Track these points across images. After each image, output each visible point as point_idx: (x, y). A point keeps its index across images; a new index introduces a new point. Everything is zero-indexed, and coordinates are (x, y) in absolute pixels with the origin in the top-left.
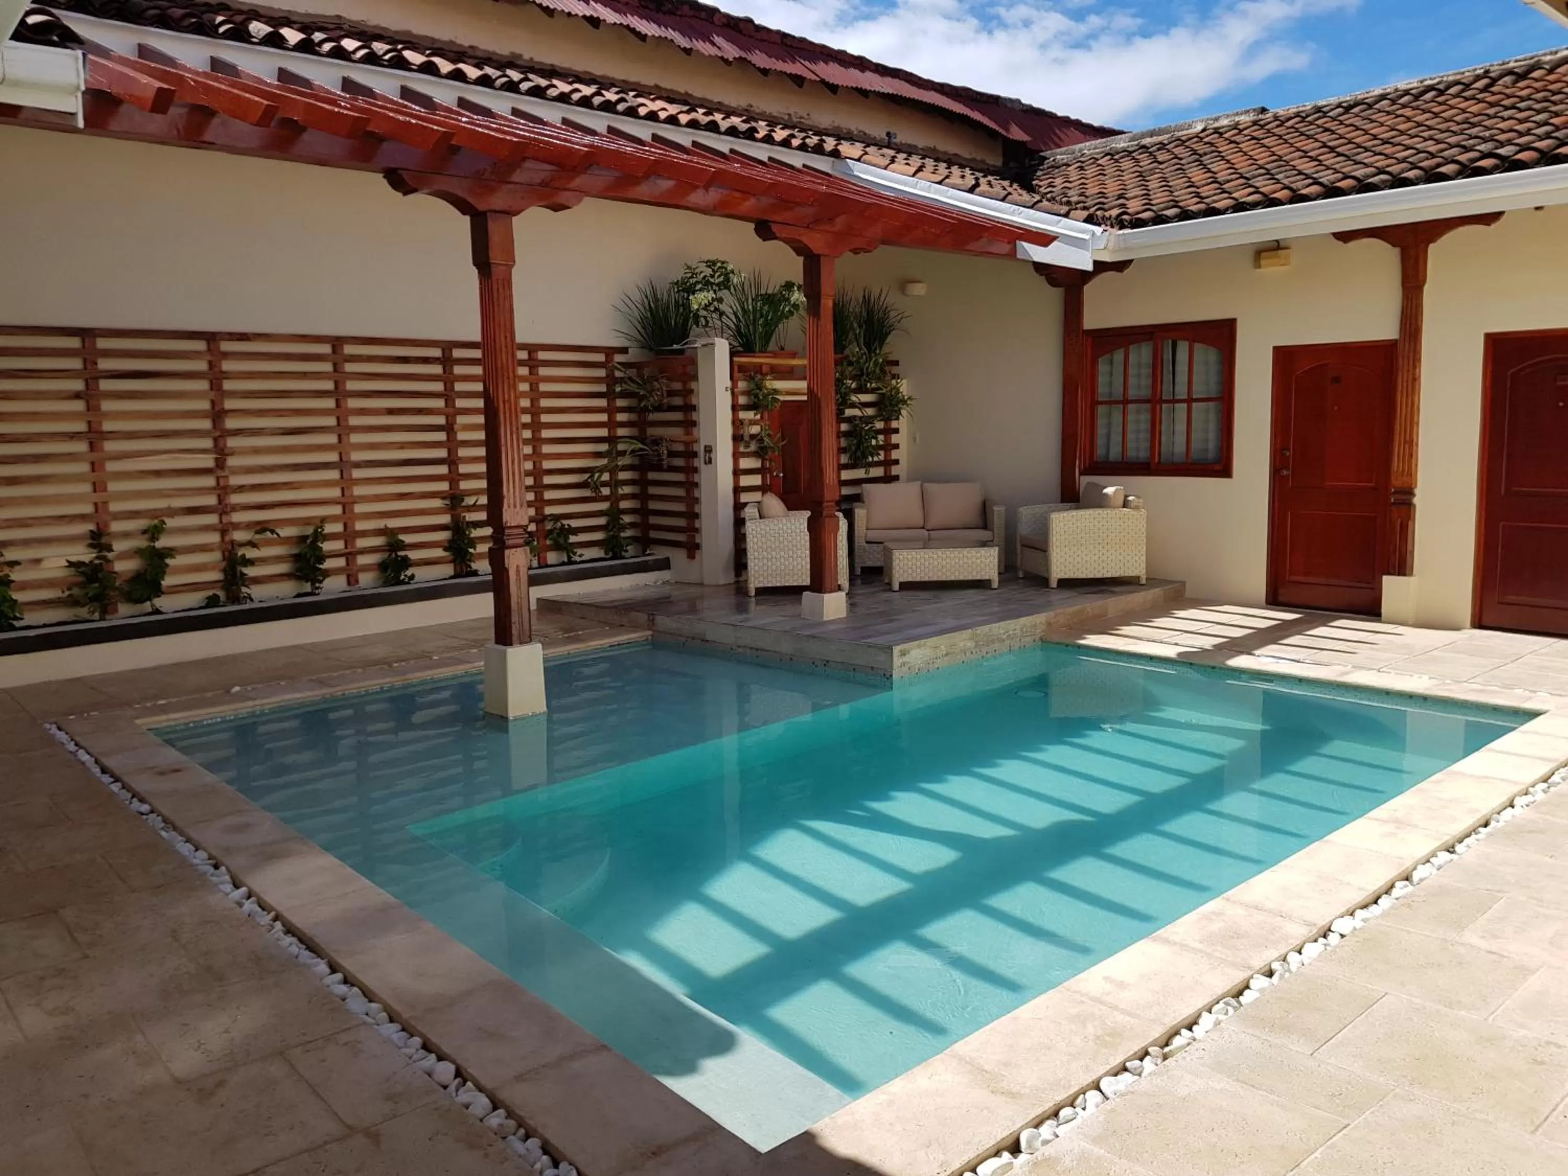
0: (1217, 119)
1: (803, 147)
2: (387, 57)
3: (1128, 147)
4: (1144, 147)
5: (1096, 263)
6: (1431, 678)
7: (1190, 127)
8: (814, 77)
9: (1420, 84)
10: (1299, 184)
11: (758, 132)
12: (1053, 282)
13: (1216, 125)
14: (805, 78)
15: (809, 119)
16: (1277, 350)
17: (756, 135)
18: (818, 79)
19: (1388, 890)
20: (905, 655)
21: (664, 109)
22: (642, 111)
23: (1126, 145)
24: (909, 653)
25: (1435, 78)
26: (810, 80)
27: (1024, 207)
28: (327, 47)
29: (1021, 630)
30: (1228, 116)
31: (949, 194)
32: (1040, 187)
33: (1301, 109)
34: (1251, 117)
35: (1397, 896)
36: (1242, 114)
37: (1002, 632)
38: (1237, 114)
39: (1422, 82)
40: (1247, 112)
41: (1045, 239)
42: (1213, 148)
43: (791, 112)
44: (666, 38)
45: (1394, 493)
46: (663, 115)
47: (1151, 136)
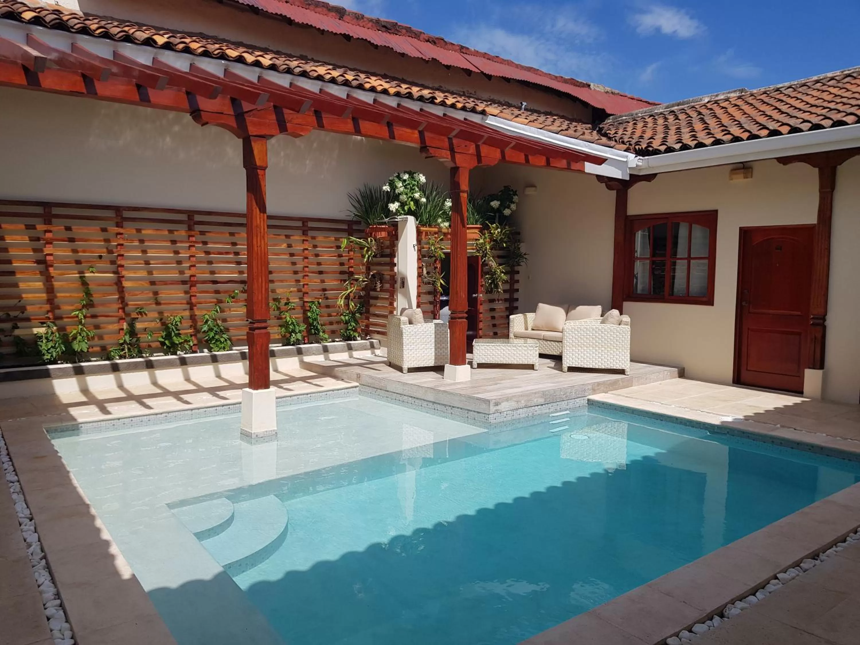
0: (717, 96)
1: (464, 109)
2: (216, 52)
3: (664, 112)
4: (673, 111)
5: (631, 175)
6: (827, 435)
7: (701, 100)
8: (477, 71)
9: (841, 73)
10: (754, 129)
11: (437, 99)
12: (609, 187)
13: (717, 99)
14: (471, 71)
15: (475, 94)
16: (741, 229)
17: (436, 101)
18: (479, 72)
19: (763, 586)
20: (497, 405)
21: (381, 85)
22: (367, 86)
23: (663, 111)
24: (500, 404)
25: (850, 70)
26: (475, 72)
27: (590, 142)
28: (181, 46)
29: (575, 393)
30: (724, 94)
31: (546, 135)
32: (610, 134)
33: (767, 89)
34: (738, 94)
35: (771, 590)
36: (732, 93)
37: (562, 393)
38: (729, 93)
39: (842, 72)
40: (735, 91)
41: (599, 161)
42: (712, 111)
43: (465, 90)
44: (389, 47)
45: (813, 318)
46: (379, 88)
47: (678, 106)
